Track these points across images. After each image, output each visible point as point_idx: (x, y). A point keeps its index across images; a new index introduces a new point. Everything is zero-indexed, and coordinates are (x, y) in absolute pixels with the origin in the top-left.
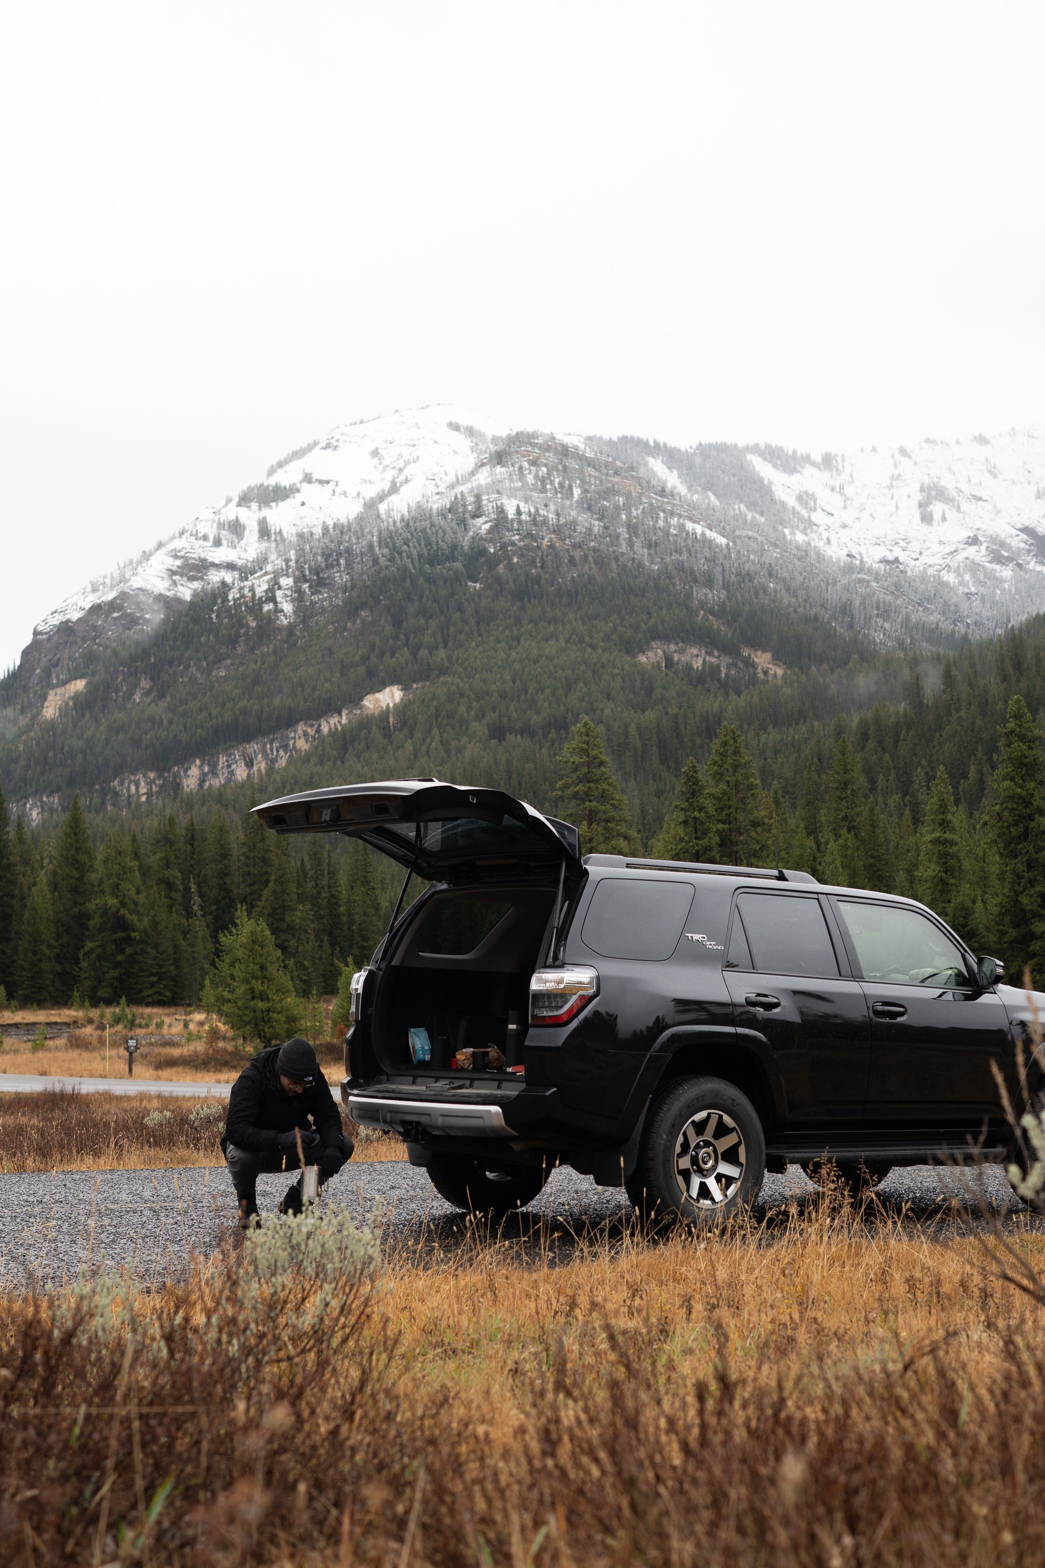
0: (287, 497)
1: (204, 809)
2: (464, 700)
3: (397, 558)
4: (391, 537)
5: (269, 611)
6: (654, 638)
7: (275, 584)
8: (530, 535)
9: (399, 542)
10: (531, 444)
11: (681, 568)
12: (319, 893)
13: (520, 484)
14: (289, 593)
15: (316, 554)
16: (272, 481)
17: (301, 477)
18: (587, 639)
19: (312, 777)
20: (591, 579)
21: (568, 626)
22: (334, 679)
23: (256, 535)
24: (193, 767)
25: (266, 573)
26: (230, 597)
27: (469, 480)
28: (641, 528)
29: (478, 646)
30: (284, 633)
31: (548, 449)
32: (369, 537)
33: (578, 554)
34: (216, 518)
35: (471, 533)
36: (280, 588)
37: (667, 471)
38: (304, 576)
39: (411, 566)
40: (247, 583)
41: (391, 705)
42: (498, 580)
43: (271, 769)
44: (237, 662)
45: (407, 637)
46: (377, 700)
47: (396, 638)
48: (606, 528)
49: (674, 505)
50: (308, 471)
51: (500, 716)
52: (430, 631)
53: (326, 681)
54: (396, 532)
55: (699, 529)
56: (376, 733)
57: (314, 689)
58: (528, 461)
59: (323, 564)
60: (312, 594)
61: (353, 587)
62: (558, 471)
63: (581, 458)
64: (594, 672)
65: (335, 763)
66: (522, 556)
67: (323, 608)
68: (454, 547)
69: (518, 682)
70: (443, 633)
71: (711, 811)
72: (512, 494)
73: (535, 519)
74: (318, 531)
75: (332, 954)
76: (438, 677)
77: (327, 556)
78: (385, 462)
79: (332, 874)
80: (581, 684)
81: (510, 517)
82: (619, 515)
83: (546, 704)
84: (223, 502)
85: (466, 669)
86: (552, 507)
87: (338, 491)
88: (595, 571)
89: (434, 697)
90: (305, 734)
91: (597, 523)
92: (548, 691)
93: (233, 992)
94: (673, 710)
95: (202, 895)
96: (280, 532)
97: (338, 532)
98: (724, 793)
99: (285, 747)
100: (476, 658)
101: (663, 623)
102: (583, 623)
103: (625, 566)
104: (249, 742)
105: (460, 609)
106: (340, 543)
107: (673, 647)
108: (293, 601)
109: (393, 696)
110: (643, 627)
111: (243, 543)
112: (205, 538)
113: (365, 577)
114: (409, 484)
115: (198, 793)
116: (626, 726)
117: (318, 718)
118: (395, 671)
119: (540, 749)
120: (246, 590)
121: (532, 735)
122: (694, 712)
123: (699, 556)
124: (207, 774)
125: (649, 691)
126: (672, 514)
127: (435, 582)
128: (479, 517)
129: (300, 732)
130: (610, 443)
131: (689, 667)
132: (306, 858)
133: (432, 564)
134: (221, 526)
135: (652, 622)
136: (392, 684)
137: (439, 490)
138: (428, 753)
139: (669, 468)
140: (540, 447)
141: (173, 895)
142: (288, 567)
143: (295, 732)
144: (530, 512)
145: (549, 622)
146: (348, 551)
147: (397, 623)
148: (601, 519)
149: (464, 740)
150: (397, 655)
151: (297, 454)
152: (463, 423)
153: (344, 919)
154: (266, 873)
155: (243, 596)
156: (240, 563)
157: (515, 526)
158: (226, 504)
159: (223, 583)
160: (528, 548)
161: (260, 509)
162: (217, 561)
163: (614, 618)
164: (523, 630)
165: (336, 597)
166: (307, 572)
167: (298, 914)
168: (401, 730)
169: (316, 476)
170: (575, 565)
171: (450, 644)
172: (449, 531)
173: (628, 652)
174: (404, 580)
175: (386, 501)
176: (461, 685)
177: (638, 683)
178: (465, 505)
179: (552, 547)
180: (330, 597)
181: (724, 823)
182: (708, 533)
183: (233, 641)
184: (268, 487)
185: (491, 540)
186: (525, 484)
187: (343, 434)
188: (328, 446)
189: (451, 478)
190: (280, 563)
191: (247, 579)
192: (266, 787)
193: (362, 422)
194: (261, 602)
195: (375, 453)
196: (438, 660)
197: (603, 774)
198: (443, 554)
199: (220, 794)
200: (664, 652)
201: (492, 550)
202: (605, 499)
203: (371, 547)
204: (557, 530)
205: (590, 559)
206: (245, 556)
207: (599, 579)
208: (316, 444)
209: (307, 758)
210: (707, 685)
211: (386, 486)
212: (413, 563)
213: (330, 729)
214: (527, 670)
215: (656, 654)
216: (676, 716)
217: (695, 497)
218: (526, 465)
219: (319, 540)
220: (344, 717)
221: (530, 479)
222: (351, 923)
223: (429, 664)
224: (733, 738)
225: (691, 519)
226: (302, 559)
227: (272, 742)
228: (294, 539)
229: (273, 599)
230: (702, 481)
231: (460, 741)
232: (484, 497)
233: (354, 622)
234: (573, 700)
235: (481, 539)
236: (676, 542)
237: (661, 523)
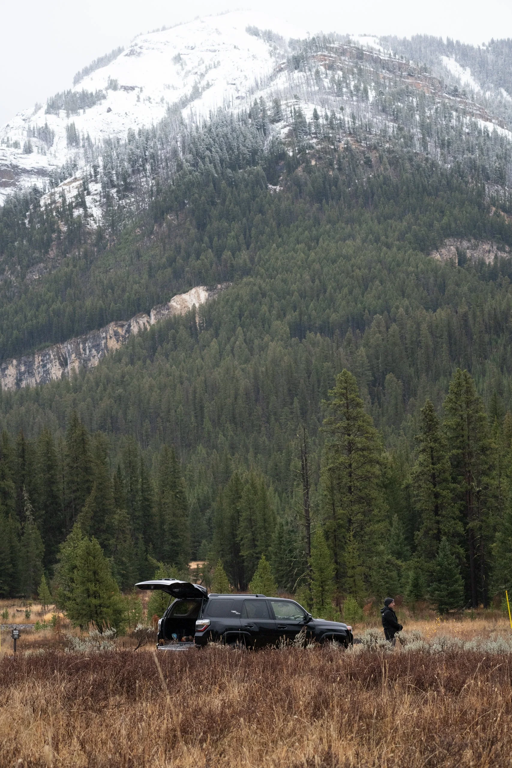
0: (94, 103)
1: (23, 409)
2: (266, 300)
3: (200, 163)
4: (194, 143)
5: (79, 216)
6: (448, 236)
7: (84, 190)
8: (327, 138)
9: (202, 148)
10: (327, 48)
11: (473, 165)
12: (134, 496)
13: (317, 88)
14: (98, 198)
15: (123, 160)
16: (78, 89)
17: (106, 85)
18: (383, 238)
19: (123, 377)
20: (386, 180)
21: (364, 226)
22: (143, 281)
23: (65, 142)
24: (10, 367)
25: (76, 180)
26: (42, 203)
27: (268, 85)
28: (434, 128)
29: (278, 247)
30: (94, 237)
31: (343, 53)
32: (173, 142)
33: (373, 156)
34: (26, 126)
35: (271, 138)
36: (89, 194)
37: (460, 69)
38: (112, 181)
39: (214, 171)
40: (58, 190)
41: (197, 305)
42: (298, 184)
43: (84, 368)
44: (50, 265)
45: (211, 241)
46: (184, 301)
47: (201, 240)
48: (400, 129)
49: (466, 104)
50: (112, 78)
51: (301, 314)
52: (233, 233)
53: (135, 282)
54: (199, 137)
55: (490, 127)
56: (183, 333)
57: (124, 290)
58: (325, 65)
59: (130, 171)
60: (120, 199)
61: (159, 191)
62: (353, 74)
63: (376, 61)
64: (389, 270)
65: (144, 362)
66: (320, 158)
67: (130, 212)
68: (254, 152)
69: (317, 281)
70: (245, 235)
71: (445, 442)
72: (310, 96)
73: (331, 123)
74: (124, 137)
75: (146, 551)
76: (241, 278)
77: (133, 162)
78: (187, 68)
79: (145, 479)
80: (377, 282)
81: (308, 121)
82: (412, 116)
83: (344, 303)
84: (32, 110)
85: (267, 270)
86: (348, 110)
87: (142, 96)
88: (390, 172)
89: (238, 297)
90: (116, 334)
91: (391, 124)
92: (345, 290)
93: (71, 591)
94: (463, 309)
95: (33, 502)
96: (88, 138)
97: (143, 138)
98: (458, 425)
99: (97, 347)
100: (277, 259)
101: (455, 220)
102: (379, 223)
103: (419, 166)
104: (62, 343)
105: (261, 211)
106: (145, 149)
107: (465, 244)
108: (101, 206)
109: (199, 296)
110: (436, 224)
111: (52, 149)
112: (16, 145)
113: (170, 181)
114: (211, 89)
115: (16, 394)
116: (418, 325)
117: (128, 319)
118: (200, 273)
119: (338, 348)
120: (57, 196)
121: (331, 334)
122: (482, 311)
123: (490, 153)
124: (24, 373)
125: (442, 288)
126: (465, 113)
127: (236, 186)
128: (278, 121)
129: (111, 332)
130: (404, 43)
131: (482, 263)
132: (122, 466)
133: (233, 168)
134: (31, 133)
135: (445, 220)
136: (198, 285)
137: (240, 95)
138: (232, 350)
139: (462, 66)
140: (336, 51)
141: (9, 502)
142: (96, 173)
143: (106, 332)
144: (326, 116)
145: (347, 223)
146: (153, 156)
147: (201, 226)
148: (395, 120)
149: (267, 338)
150: (202, 257)
151: (102, 62)
152: (262, 27)
153: (157, 519)
154: (88, 481)
155: (54, 202)
156: (50, 168)
157: (313, 130)
158: (36, 112)
159: (35, 190)
160: (325, 151)
161: (68, 116)
162: (28, 168)
163: (409, 216)
164: (321, 230)
165: (143, 201)
166: (115, 178)
167: (116, 517)
168: (206, 329)
169: (121, 83)
170: (371, 166)
171: (252, 245)
172: (249, 136)
173: (422, 250)
174: (207, 185)
175: (189, 106)
176: (263, 285)
177: (432, 280)
178: (264, 111)
179: (348, 149)
180: (137, 202)
181: (459, 448)
182: (500, 130)
183: (46, 245)
184: (75, 94)
185: (290, 144)
186: (322, 88)
187: (146, 41)
188: (132, 53)
189: (251, 83)
190: (89, 169)
191: (57, 185)
192: (81, 386)
193: (164, 29)
194: (71, 207)
195: (178, 59)
196: (241, 261)
197: (359, 413)
198: (244, 159)
199: (37, 394)
200: (457, 249)
201: (291, 154)
202: (399, 100)
203: (175, 152)
204: (353, 133)
205: (385, 160)
206: (55, 162)
207: (394, 180)
208: (120, 50)
209: (118, 357)
210: (499, 280)
211: (188, 91)
212: (215, 167)
213: (140, 329)
214: (325, 270)
215: (449, 251)
216: (465, 315)
217: (488, 94)
218: (322, 69)
219: (126, 145)
220: (153, 317)
221: (326, 83)
222: (162, 523)
223: (232, 266)
224: (466, 380)
225: (482, 117)
226: (109, 165)
227: (84, 343)
228: (102, 145)
229: (82, 204)
230: (495, 78)
231: (262, 340)
232: (283, 102)
233: (160, 225)
234: (370, 299)
235: (281, 143)
236: (468, 141)
237: (454, 122)
